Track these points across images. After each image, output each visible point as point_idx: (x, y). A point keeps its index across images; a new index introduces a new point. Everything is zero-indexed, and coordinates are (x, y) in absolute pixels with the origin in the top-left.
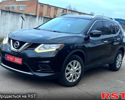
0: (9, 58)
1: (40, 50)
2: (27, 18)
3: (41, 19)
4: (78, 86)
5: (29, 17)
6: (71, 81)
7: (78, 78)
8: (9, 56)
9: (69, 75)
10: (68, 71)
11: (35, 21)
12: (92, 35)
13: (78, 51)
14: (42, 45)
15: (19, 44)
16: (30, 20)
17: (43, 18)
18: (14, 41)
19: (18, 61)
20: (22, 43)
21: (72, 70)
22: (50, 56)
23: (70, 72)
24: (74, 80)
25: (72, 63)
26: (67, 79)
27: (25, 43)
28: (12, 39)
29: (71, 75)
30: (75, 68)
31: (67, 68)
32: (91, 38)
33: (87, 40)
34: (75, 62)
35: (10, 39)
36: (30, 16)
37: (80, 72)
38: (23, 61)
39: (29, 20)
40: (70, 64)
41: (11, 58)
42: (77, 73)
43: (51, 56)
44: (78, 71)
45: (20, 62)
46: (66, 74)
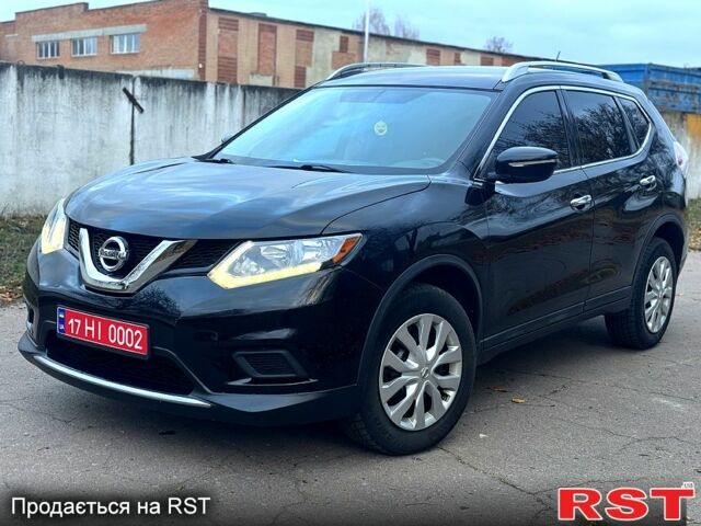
0: (76, 324)
1: (240, 274)
2: (155, 100)
3: (232, 96)
4: (450, 448)
5: (164, 95)
6: (411, 424)
7: (446, 404)
8: (76, 317)
9: (401, 394)
10: (391, 374)
11: (200, 110)
12: (508, 172)
13: (435, 262)
14: (249, 245)
15: (123, 251)
16: (174, 107)
17: (239, 94)
18: (98, 236)
19: (128, 338)
20: (140, 244)
21: (416, 366)
22: (295, 305)
23: (403, 377)
24: (430, 419)
25: (414, 330)
26: (392, 412)
27: (157, 241)
28: (84, 226)
29: (411, 390)
30: (431, 353)
31: (389, 358)
32: (500, 187)
33: (480, 199)
34: (425, 320)
35: (73, 227)
36: (169, 89)
37: (456, 373)
38: (152, 339)
39: (169, 108)
40: (402, 333)
41: (90, 325)
42: (440, 378)
43: (297, 301)
44: (444, 369)
45: (136, 347)
46: (384, 387)
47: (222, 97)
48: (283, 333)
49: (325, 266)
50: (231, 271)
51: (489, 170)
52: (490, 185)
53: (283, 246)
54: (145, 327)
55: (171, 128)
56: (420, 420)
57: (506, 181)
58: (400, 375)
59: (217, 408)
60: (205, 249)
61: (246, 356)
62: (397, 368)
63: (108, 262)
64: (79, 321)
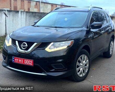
0: (17, 60)
2: (10, 14)
3: (24, 14)
4: (87, 79)
5: (11, 13)
6: (81, 76)
7: (86, 71)
8: (17, 58)
10: (78, 67)
11: (18, 16)
12: (93, 27)
13: (85, 45)
15: (27, 45)
16: (13, 16)
17: (25, 13)
19: (29, 62)
21: (82, 65)
23: (80, 67)
24: (84, 74)
25: (81, 58)
26: (78, 74)
27: (34, 43)
28: (17, 40)
29: (81, 69)
30: (84, 62)
31: (78, 63)
34: (83, 56)
36: (12, 12)
37: (88, 65)
39: (12, 16)
40: (79, 59)
41: (20, 60)
42: (86, 66)
45: (31, 64)
46: (77, 69)
47: (22, 14)
48: (61, 60)
49: (68, 47)
50: (50, 48)
51: (90, 27)
52: (90, 29)
53: (59, 43)
54: (33, 60)
55: (13, 20)
56: (83, 75)
57: (92, 29)
58: (79, 67)
59: (48, 75)
60: (44, 44)
61: (54, 65)
62: (79, 65)
63: (23, 47)
64: (18, 59)
